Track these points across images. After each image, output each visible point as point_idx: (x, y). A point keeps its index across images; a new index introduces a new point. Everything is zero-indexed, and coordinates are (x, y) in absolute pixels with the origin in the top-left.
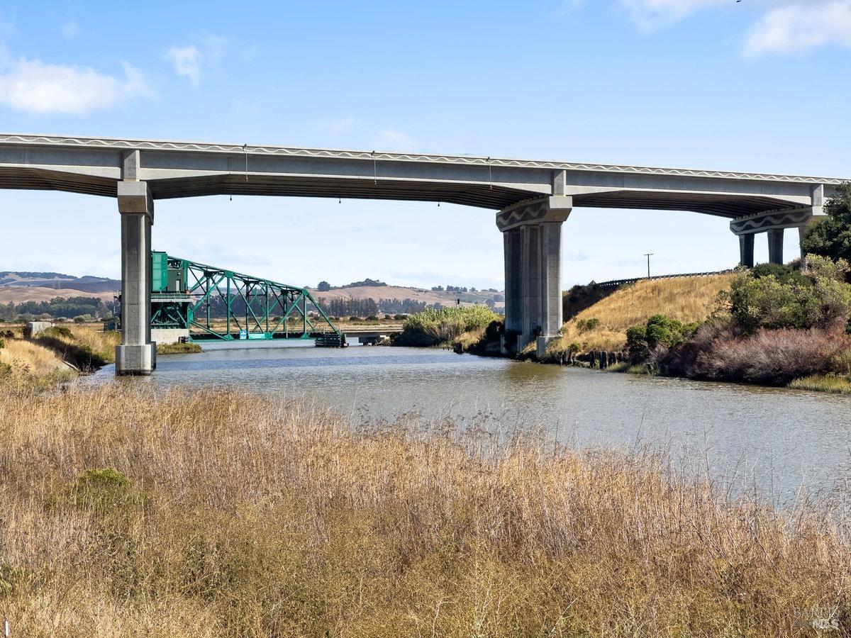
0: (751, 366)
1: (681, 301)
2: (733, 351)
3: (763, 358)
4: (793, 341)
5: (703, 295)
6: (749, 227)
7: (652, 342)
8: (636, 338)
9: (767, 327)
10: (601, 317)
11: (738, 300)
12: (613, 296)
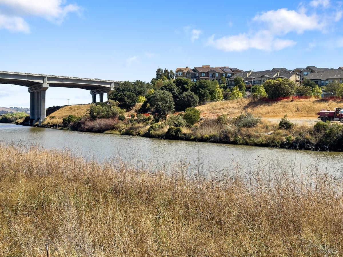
0: (94, 128)
1: (77, 111)
2: (90, 124)
3: (98, 126)
4: (105, 121)
5: (83, 110)
6: (95, 93)
7: (69, 122)
8: (65, 121)
9: (99, 118)
10: (56, 115)
11: (92, 111)
12: (59, 110)
